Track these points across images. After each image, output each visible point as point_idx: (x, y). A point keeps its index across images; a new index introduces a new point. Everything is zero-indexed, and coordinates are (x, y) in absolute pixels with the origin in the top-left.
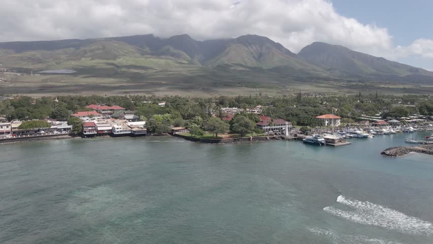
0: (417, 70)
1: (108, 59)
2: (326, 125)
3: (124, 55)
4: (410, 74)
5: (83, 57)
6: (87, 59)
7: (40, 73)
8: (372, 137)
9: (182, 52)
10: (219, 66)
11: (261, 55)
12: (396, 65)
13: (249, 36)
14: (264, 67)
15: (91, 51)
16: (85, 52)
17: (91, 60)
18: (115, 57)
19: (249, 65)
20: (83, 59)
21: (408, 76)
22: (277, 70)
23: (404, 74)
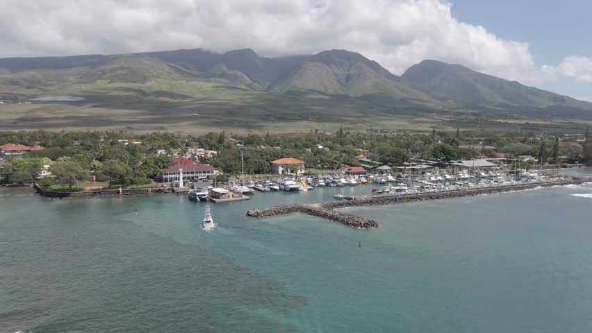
0: (563, 99)
1: (134, 82)
2: (280, 172)
3: (156, 77)
4: (551, 104)
5: (100, 79)
6: (104, 81)
7: (31, 101)
8: (306, 190)
9: (239, 73)
10: (288, 92)
11: (348, 78)
12: (535, 92)
13: (335, 52)
14: (352, 95)
15: (112, 71)
16: (103, 72)
17: (109, 83)
18: (145, 79)
19: (331, 91)
20: (99, 81)
21: (549, 107)
22: (368, 98)
23: (545, 104)
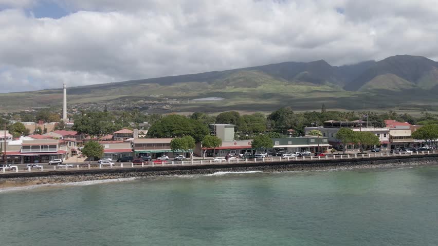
1: (249, 87)
5: (227, 85)
6: (231, 87)
15: (234, 80)
16: (228, 81)
17: (235, 88)
18: (256, 85)
